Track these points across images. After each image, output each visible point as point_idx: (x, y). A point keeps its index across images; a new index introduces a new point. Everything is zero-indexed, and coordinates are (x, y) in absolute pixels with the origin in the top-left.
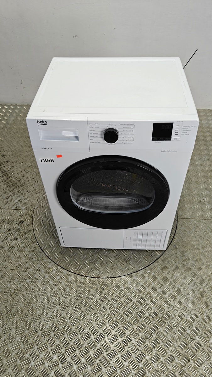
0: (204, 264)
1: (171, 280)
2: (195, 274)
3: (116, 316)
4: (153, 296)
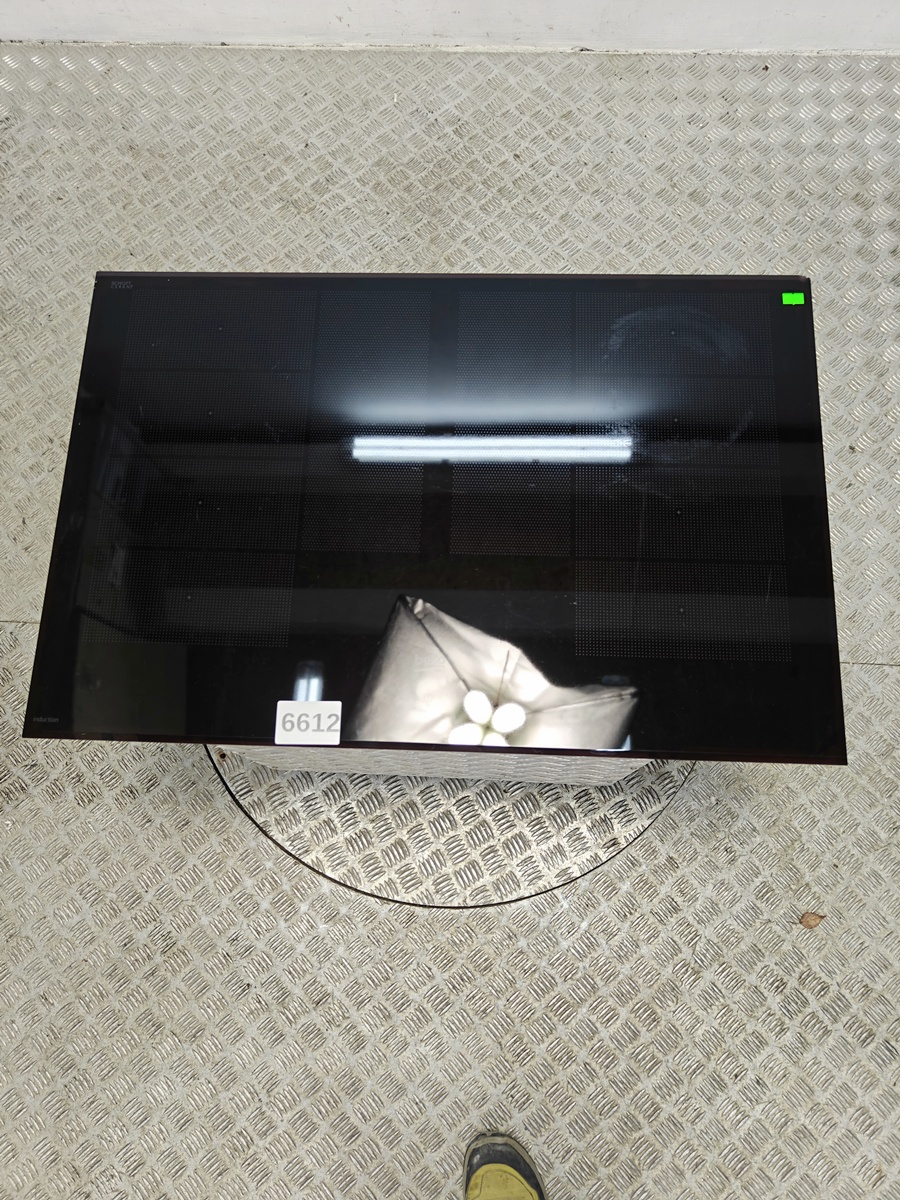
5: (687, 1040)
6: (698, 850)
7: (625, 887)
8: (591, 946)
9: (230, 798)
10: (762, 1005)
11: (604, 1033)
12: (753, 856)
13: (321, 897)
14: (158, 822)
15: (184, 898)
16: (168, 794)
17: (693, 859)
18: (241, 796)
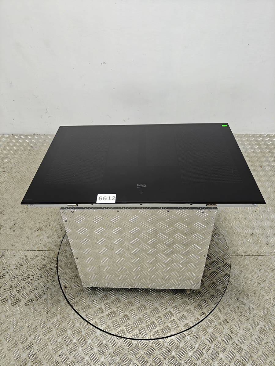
6: (234, 316)
7: (210, 330)
9: (66, 301)
12: (255, 318)
13: (96, 337)
14: (39, 310)
15: (44, 339)
16: (45, 301)
17: (233, 319)
18: (70, 300)
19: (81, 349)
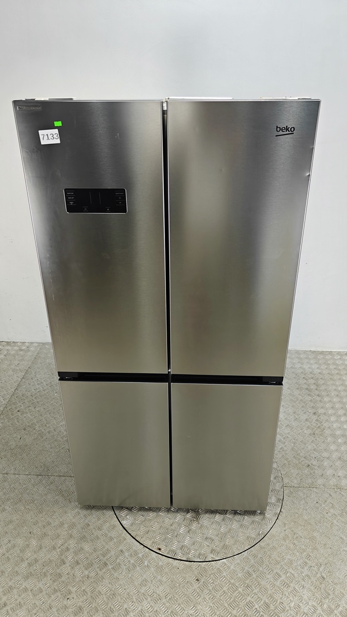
0: (319, 543)
1: (282, 563)
2: (310, 556)
3: (220, 609)
4: (262, 583)
5: (288, 608)
7: (260, 556)
8: (250, 575)
9: (121, 526)
10: (313, 595)
11: (257, 606)
13: (152, 559)
19: (138, 568)
